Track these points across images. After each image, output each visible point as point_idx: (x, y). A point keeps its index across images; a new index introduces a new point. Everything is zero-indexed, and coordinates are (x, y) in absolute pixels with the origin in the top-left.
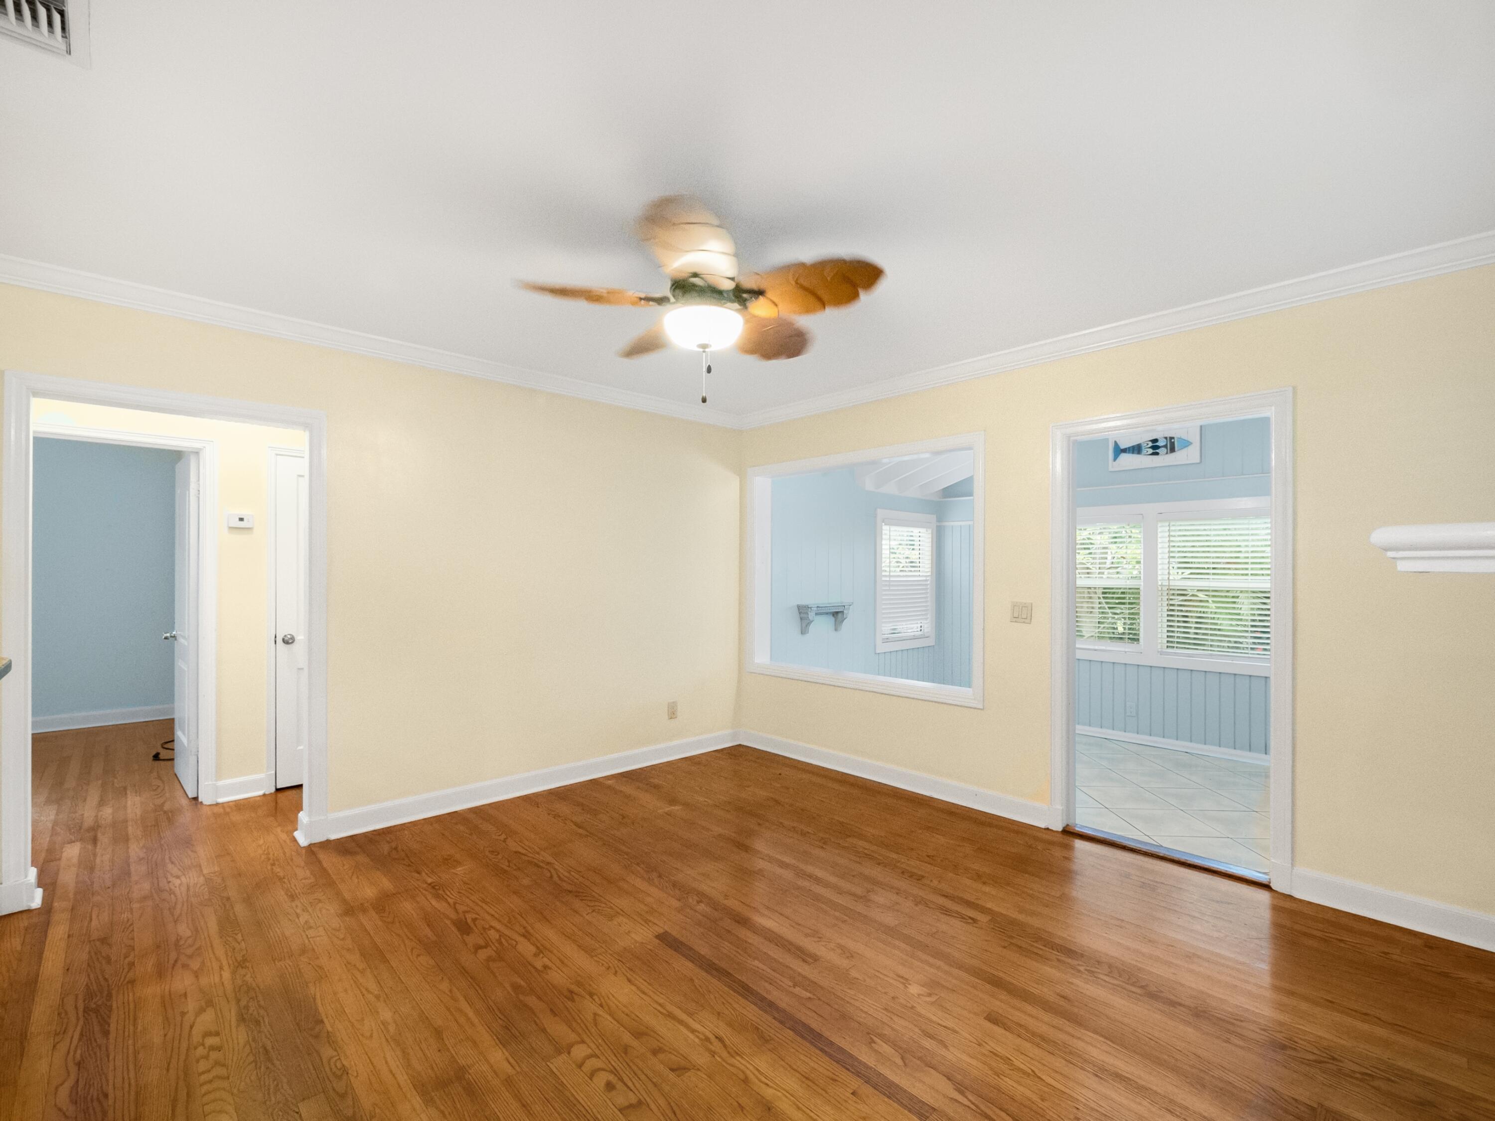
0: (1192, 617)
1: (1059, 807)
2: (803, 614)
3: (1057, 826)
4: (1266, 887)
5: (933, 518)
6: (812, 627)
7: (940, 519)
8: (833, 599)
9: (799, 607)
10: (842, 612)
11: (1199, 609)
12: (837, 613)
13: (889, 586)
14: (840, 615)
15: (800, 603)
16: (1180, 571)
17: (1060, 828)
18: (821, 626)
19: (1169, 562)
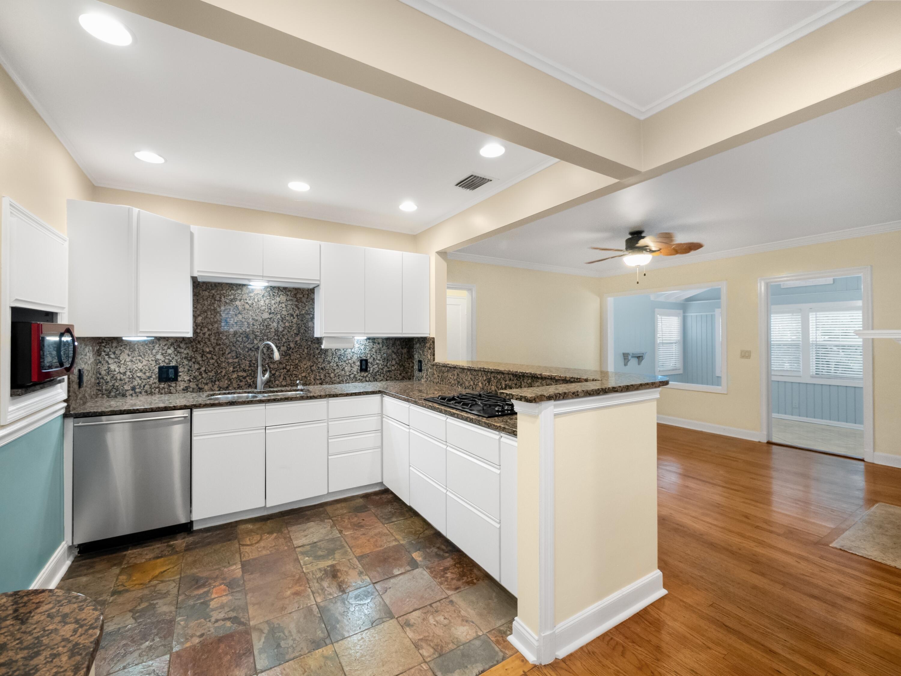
0: (832, 362)
1: (765, 433)
2: (626, 357)
3: (765, 440)
4: (862, 460)
5: (681, 312)
6: (629, 363)
7: (684, 312)
8: (638, 351)
9: (624, 354)
10: (642, 356)
11: (835, 358)
12: (639, 357)
13: (663, 344)
14: (641, 358)
15: (624, 352)
16: (823, 337)
17: (765, 441)
18: (633, 362)
19: (816, 333)
